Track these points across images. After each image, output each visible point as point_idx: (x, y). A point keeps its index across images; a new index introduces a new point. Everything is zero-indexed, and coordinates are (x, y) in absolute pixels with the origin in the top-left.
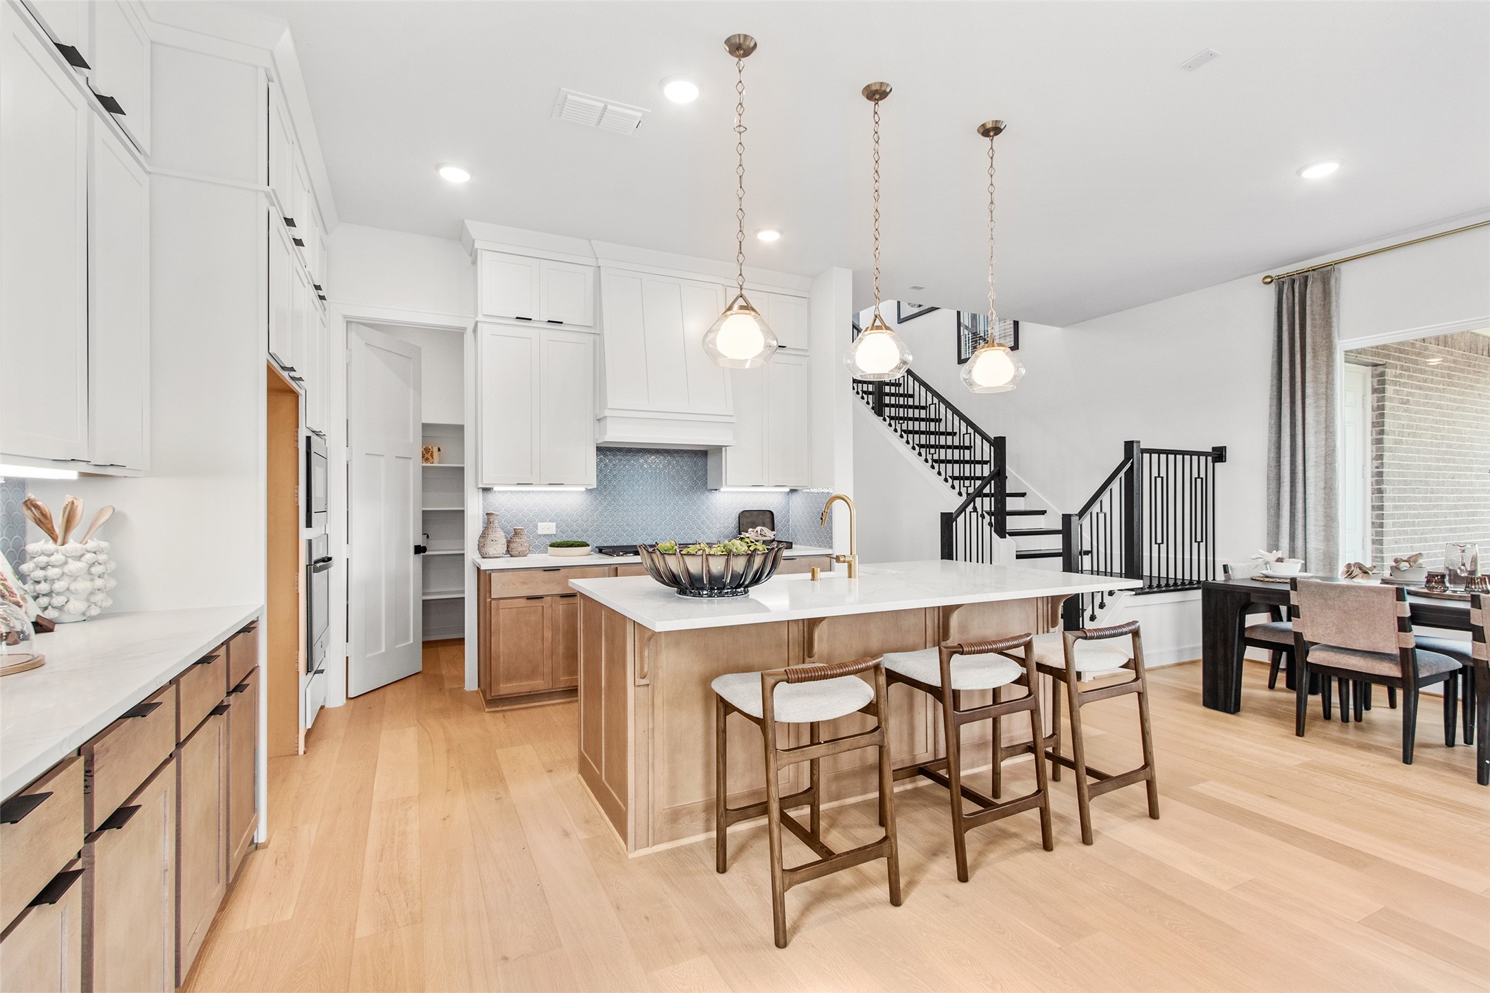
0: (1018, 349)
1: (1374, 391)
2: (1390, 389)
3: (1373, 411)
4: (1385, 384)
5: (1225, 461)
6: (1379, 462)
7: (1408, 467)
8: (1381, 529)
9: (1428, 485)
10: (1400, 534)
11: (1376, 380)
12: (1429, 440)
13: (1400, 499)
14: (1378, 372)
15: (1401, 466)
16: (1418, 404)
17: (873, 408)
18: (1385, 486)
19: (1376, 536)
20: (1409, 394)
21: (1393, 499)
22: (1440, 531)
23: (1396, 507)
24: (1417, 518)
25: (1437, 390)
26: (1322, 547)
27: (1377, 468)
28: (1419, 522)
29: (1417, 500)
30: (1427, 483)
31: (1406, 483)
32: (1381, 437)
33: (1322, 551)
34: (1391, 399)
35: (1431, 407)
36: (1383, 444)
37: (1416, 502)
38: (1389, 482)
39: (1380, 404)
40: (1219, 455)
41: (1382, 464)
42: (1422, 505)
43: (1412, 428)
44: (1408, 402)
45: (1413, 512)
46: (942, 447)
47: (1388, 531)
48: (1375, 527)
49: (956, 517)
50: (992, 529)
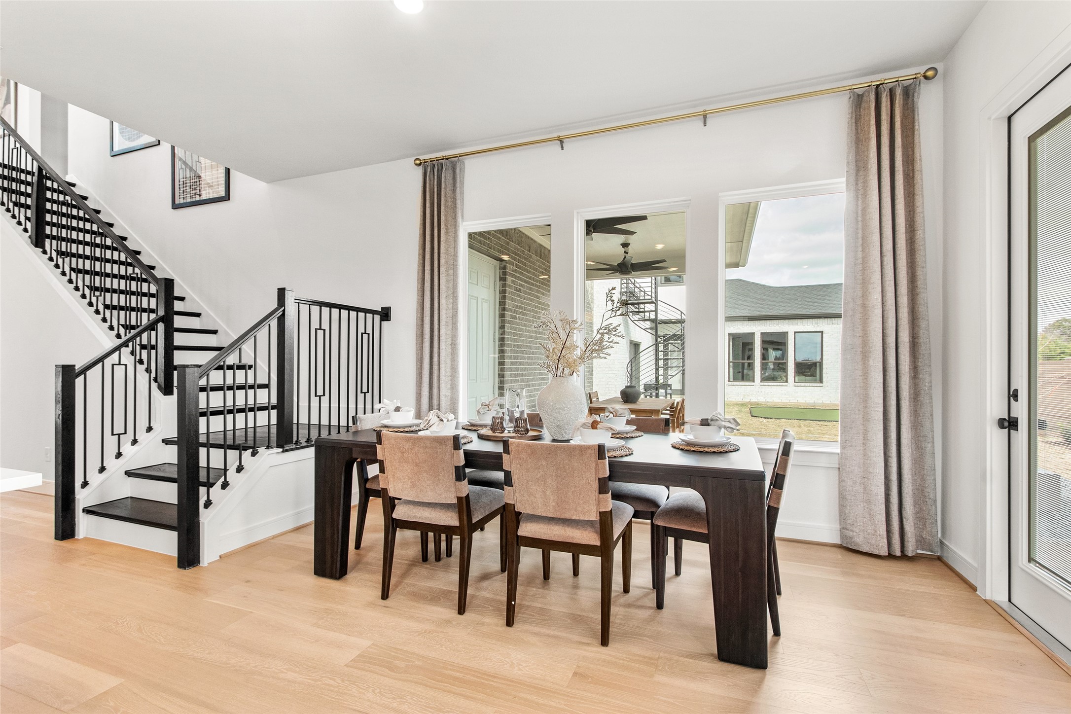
0: (229, 199)
1: (501, 279)
2: (509, 279)
3: (500, 293)
4: (506, 275)
5: (390, 320)
6: (503, 330)
7: (519, 335)
8: (503, 379)
9: (531, 349)
10: (515, 382)
11: (501, 271)
12: (532, 319)
13: (515, 358)
14: (502, 266)
15: (515, 335)
16: (525, 293)
17: (30, 237)
18: (506, 348)
19: (501, 384)
20: (521, 285)
21: (510, 358)
22: (537, 380)
23: (512, 363)
24: (525, 371)
25: (536, 286)
26: (450, 394)
27: (502, 334)
28: (525, 373)
29: (524, 358)
30: (530, 347)
31: (518, 346)
32: (504, 312)
33: (449, 398)
34: (510, 287)
35: (533, 297)
36: (504, 317)
37: (524, 360)
38: (509, 345)
39: (504, 289)
40: (385, 314)
41: (504, 331)
42: (527, 362)
43: (522, 309)
44: (519, 290)
45: (522, 367)
46: (107, 290)
47: (507, 380)
48: (500, 378)
49: (84, 371)
50: (154, 385)
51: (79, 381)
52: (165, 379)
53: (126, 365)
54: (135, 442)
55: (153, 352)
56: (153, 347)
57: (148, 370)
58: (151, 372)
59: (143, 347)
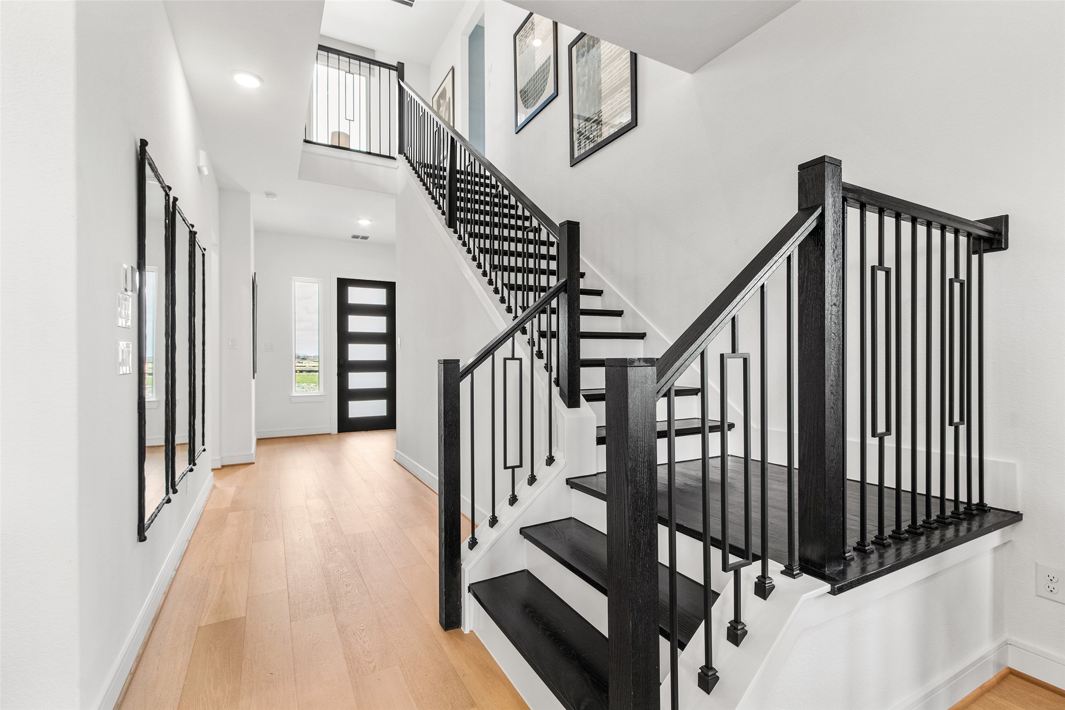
0: (636, 125)
5: (1002, 251)
40: (993, 234)
49: (470, 369)
50: (556, 390)
51: (464, 385)
52: (569, 383)
53: (520, 360)
54: (532, 480)
55: (554, 341)
56: (554, 335)
57: (548, 367)
58: (551, 371)
59: (542, 335)
